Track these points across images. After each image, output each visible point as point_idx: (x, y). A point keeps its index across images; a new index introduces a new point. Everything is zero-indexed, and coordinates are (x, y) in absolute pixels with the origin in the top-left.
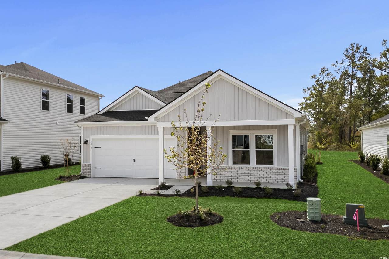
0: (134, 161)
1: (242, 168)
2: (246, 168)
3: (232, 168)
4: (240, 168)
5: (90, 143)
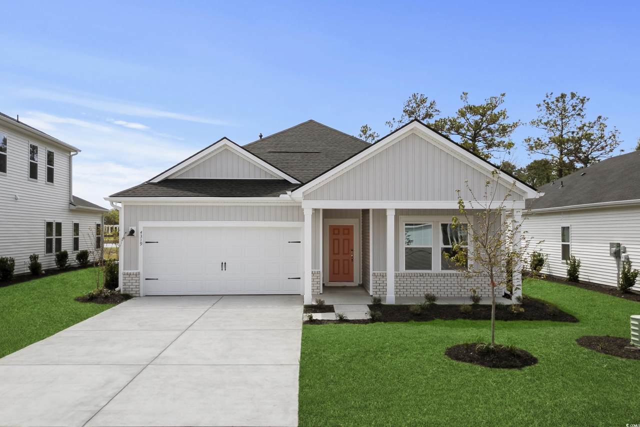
0: (224, 265)
1: (422, 275)
2: (427, 275)
3: (405, 275)
4: (419, 275)
5: (140, 234)
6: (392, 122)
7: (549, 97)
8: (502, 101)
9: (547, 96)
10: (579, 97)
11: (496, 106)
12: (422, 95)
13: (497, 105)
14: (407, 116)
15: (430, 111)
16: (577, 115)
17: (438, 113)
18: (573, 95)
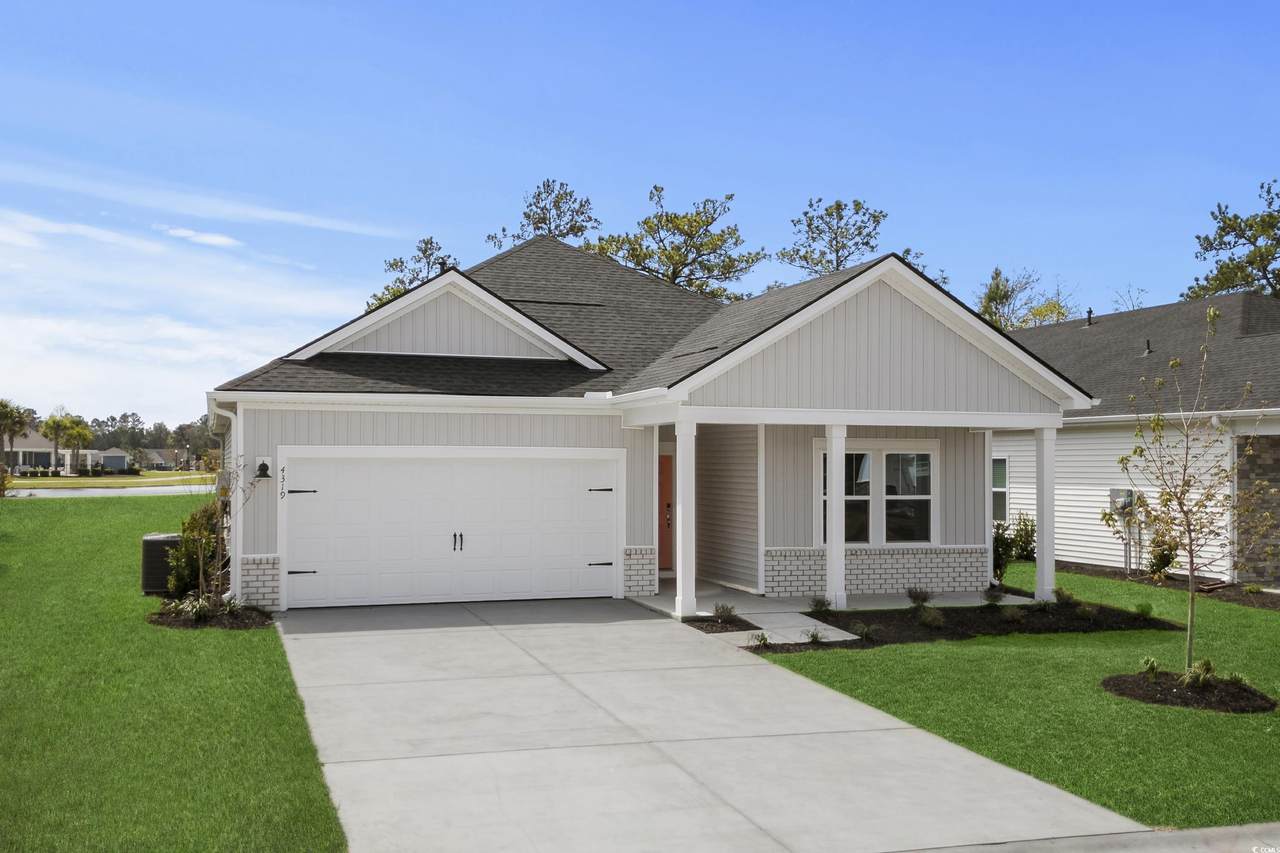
1: (853, 552)
5: (280, 474)
6: (500, 235)
7: (815, 207)
8: (726, 210)
9: (811, 205)
10: (867, 210)
11: (714, 219)
12: (562, 184)
13: (715, 216)
14: (532, 227)
15: (579, 219)
16: (863, 244)
17: (595, 225)
18: (858, 206)
